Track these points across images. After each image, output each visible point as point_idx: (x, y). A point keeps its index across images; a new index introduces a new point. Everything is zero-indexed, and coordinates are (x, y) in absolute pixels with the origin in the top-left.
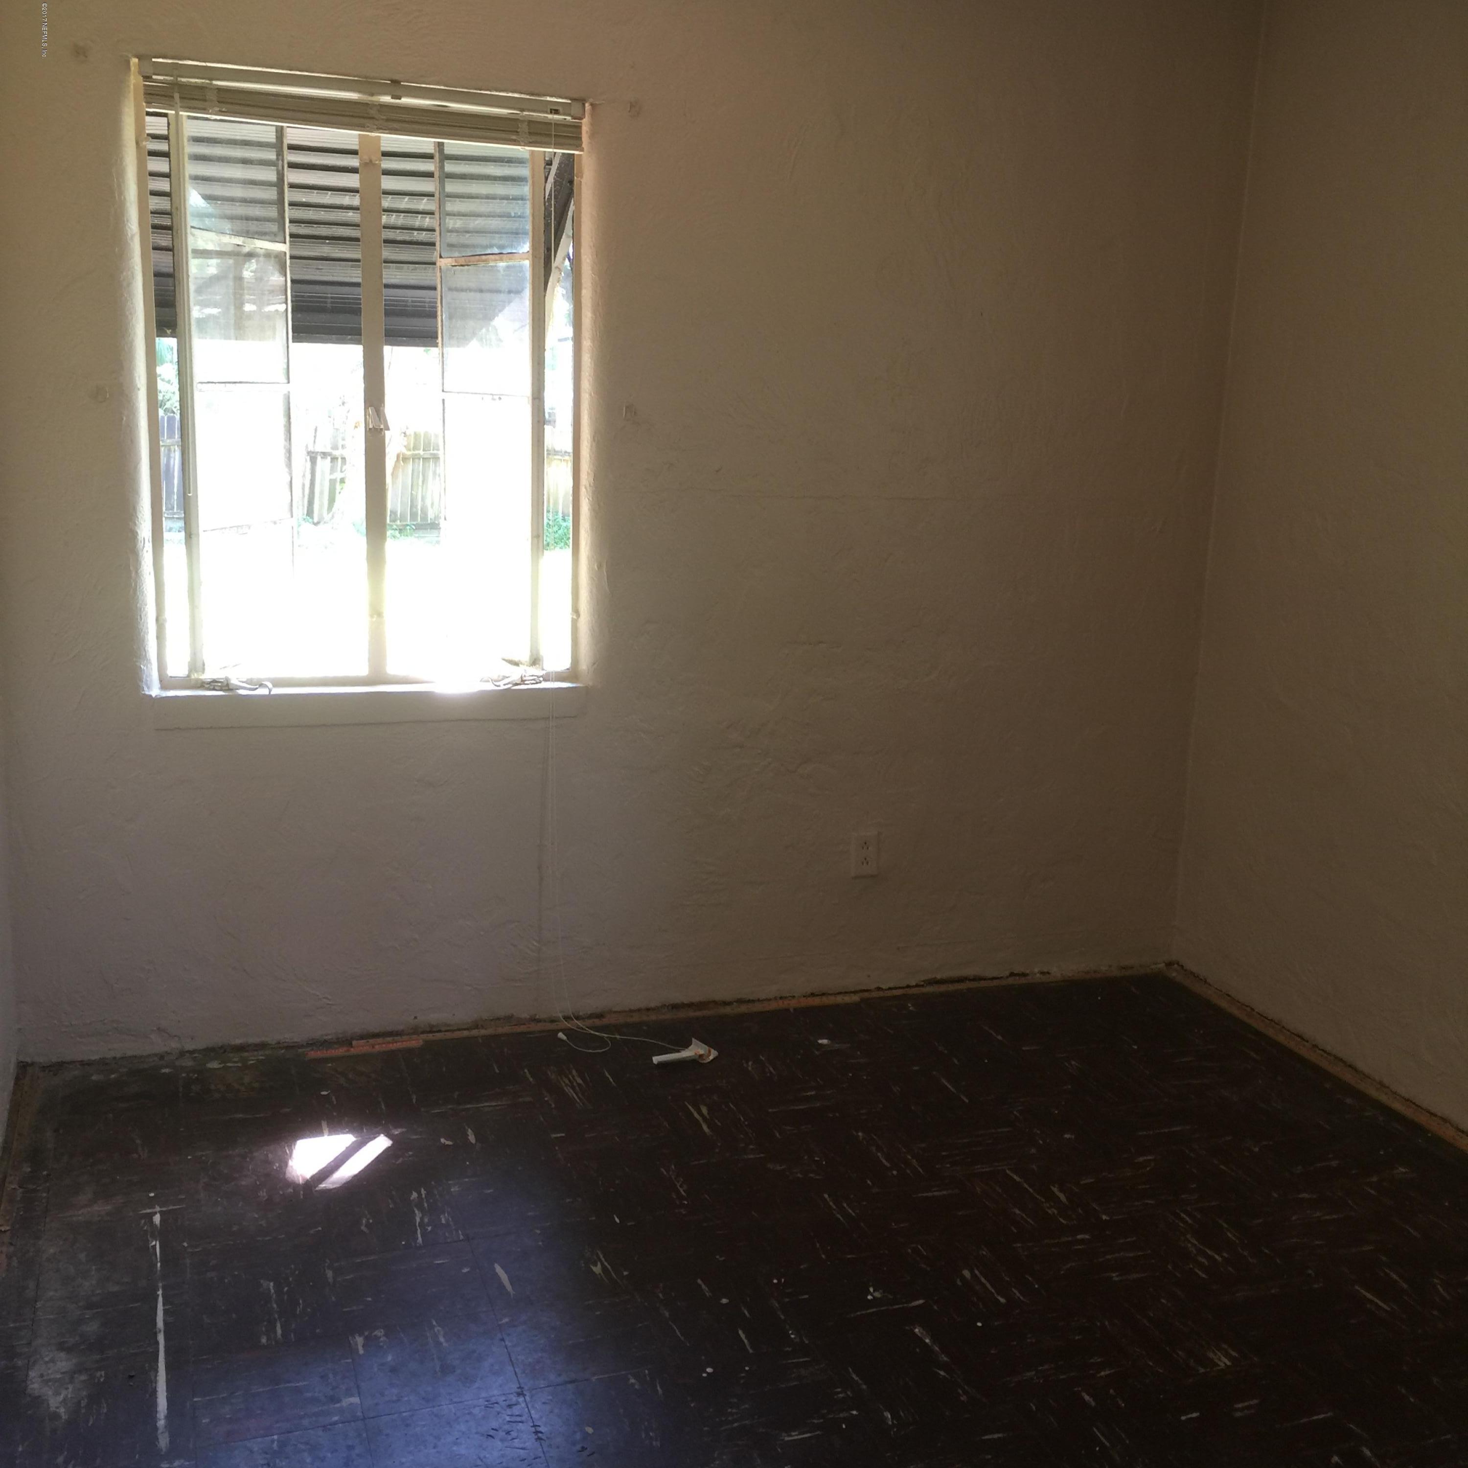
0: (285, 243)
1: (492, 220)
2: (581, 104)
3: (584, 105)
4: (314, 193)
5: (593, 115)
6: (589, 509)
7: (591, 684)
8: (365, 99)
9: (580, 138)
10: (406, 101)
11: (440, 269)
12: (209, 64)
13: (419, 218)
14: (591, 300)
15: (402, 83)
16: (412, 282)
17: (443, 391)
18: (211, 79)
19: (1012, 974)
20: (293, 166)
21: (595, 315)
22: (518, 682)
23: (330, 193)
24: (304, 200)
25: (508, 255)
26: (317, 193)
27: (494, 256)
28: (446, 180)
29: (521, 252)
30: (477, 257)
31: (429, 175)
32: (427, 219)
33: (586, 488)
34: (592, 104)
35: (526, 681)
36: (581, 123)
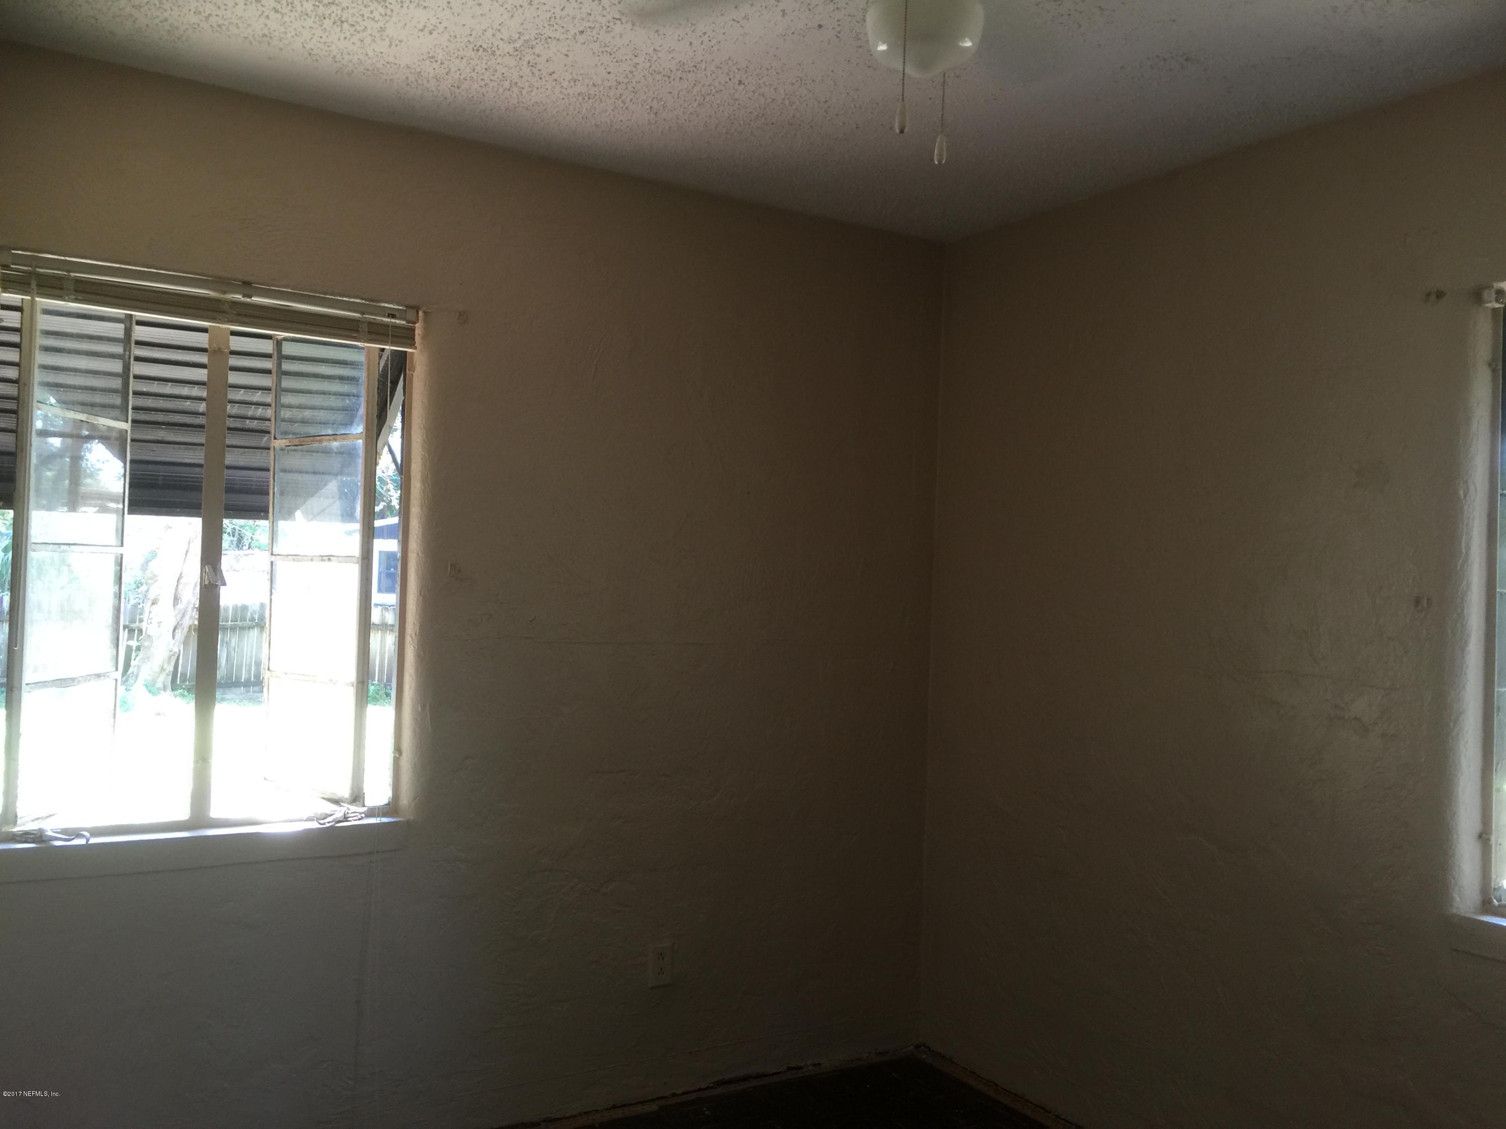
0: (127, 422)
1: (319, 412)
2: (415, 311)
3: (418, 312)
4: (154, 383)
5: (426, 320)
6: (414, 656)
7: (412, 818)
8: (218, 296)
9: (414, 339)
10: (256, 300)
11: (274, 449)
12: (68, 259)
13: (252, 408)
14: (420, 473)
15: (253, 285)
16: (242, 464)
17: (272, 554)
18: (69, 271)
19: (790, 1069)
20: (138, 359)
21: (424, 485)
22: (341, 820)
23: (170, 384)
24: (144, 390)
25: (341, 436)
26: (158, 384)
27: (328, 437)
28: (283, 376)
29: (354, 433)
30: (311, 438)
31: (268, 372)
32: (260, 410)
33: (411, 637)
34: (424, 312)
35: (348, 818)
36: (415, 327)
